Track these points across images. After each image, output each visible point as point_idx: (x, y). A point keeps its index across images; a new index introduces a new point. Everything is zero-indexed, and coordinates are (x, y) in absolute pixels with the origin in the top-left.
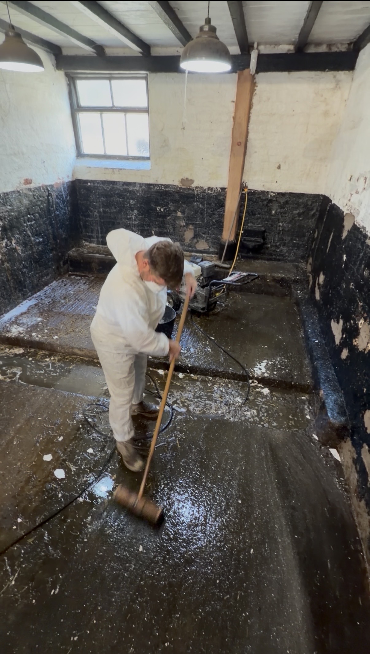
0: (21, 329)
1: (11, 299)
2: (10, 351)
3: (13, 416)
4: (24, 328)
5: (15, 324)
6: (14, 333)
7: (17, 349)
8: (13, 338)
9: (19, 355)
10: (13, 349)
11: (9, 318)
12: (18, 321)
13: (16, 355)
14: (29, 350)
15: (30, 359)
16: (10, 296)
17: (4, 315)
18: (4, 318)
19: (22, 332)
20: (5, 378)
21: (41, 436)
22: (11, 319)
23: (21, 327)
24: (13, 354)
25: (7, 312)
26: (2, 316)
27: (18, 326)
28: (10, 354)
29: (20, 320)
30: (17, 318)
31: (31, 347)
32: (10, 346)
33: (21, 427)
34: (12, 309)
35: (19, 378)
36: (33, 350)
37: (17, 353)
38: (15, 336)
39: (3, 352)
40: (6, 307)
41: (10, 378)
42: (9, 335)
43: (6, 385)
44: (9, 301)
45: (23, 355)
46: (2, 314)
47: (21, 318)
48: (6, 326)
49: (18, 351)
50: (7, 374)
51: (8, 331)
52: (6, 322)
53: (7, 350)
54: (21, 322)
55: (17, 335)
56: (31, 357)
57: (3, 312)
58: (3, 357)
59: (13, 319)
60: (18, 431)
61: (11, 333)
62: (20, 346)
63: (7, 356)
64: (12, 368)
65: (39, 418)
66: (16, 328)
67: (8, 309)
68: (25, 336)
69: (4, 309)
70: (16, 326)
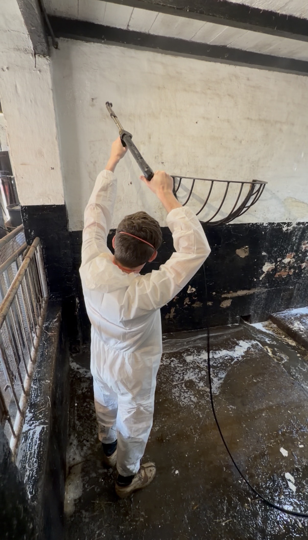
0: (302, 327)
1: (304, 300)
2: (285, 339)
3: (270, 392)
4: (305, 327)
5: (299, 321)
6: (295, 327)
7: (291, 341)
8: (293, 330)
9: (291, 346)
10: (288, 339)
11: (296, 313)
12: (302, 320)
13: (288, 345)
14: (300, 347)
15: (299, 355)
16: (305, 297)
17: (293, 309)
18: (292, 311)
19: (302, 330)
20: (274, 357)
21: (286, 428)
22: (297, 314)
23: (303, 325)
24: (286, 342)
25: (296, 307)
26: (291, 309)
27: (301, 324)
28: (285, 341)
29: (304, 319)
30: (302, 316)
31: (303, 346)
32: (287, 335)
33: (272, 406)
34: (301, 307)
35: (283, 364)
36: (303, 349)
37: (290, 343)
38: (295, 330)
39: (280, 336)
40: (297, 304)
41: (277, 360)
42: (291, 326)
43: (273, 364)
44: (302, 301)
45: (293, 348)
46: (292, 308)
47: (305, 318)
48: (291, 318)
49: (291, 342)
50: (276, 355)
51: (291, 323)
52: (292, 315)
53: (284, 336)
54: (304, 321)
55: (297, 330)
56: (300, 354)
57: (294, 306)
58: (279, 340)
59: (299, 315)
60: (270, 408)
61: (293, 326)
62: (295, 340)
63: (281, 341)
64: (281, 353)
65: (289, 411)
66: (298, 324)
67: (298, 306)
68: (303, 334)
69: (296, 304)
70: (299, 322)
